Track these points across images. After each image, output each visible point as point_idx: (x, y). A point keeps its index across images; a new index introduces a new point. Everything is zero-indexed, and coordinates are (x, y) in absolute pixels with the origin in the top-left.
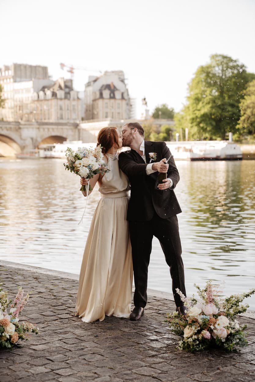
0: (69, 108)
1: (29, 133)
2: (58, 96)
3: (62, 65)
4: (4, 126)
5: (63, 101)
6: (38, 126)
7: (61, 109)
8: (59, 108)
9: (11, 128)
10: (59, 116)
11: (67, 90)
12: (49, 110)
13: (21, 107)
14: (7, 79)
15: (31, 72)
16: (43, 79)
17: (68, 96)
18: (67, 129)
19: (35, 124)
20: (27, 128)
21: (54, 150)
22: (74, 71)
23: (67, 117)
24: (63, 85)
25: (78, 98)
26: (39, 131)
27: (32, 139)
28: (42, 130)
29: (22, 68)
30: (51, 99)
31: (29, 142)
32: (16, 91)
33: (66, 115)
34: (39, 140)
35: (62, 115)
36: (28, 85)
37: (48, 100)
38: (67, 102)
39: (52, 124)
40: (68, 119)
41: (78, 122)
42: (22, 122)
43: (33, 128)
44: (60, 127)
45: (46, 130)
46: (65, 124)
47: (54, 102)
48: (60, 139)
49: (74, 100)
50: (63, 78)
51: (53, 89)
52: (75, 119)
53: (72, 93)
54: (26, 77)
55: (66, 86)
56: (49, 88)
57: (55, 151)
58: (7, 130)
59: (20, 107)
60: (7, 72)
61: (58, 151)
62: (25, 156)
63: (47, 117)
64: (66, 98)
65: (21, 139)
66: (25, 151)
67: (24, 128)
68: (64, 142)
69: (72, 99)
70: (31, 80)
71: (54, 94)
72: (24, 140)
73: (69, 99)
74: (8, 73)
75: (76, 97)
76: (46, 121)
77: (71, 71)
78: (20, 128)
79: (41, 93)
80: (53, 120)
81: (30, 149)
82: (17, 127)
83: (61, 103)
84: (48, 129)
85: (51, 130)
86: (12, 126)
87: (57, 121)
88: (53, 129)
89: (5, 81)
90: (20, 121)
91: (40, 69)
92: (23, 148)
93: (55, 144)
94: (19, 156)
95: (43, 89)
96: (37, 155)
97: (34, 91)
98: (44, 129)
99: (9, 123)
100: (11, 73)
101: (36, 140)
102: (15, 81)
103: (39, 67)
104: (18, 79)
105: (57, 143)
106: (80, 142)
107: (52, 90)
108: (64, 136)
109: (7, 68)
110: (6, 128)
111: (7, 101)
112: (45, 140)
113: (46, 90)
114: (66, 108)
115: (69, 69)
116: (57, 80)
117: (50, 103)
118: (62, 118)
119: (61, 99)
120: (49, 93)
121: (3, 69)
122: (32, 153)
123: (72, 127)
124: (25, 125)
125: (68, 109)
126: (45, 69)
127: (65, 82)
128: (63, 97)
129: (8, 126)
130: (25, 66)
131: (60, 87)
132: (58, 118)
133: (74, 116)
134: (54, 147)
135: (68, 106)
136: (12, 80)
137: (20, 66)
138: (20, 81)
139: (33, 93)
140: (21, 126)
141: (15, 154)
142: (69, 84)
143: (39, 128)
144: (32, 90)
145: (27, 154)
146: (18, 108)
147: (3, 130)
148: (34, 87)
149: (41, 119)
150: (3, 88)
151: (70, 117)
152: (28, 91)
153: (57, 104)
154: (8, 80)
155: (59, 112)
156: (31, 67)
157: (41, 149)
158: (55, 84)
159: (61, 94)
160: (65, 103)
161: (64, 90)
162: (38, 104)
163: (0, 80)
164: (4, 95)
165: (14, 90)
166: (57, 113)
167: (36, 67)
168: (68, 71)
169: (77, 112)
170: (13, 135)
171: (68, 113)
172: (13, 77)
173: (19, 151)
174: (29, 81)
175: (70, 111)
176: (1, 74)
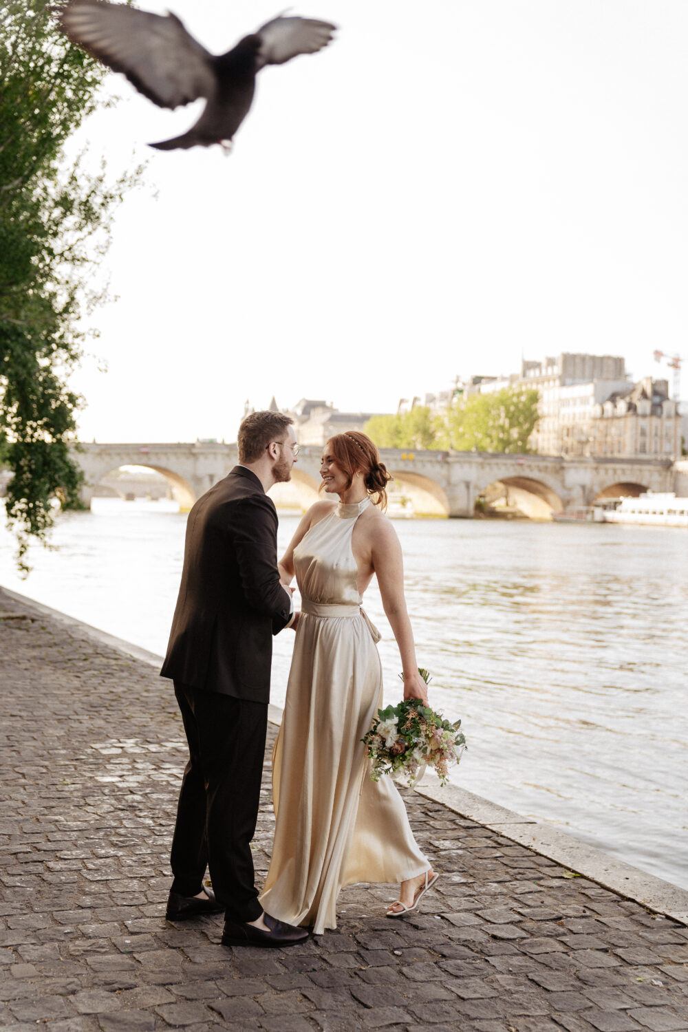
0: (659, 433)
1: (579, 476)
2: (640, 411)
3: (658, 354)
4: (534, 464)
5: (647, 420)
6: (594, 465)
7: (643, 433)
8: (639, 431)
9: (546, 468)
10: (638, 447)
11: (657, 399)
12: (620, 435)
13: (569, 432)
14: (549, 381)
15: (594, 367)
16: (615, 379)
17: (659, 411)
18: (649, 471)
19: (591, 460)
20: (576, 468)
21: (619, 508)
22: (681, 364)
23: (653, 450)
24: (649, 391)
25: (677, 414)
26: (598, 473)
27: (583, 487)
28: (602, 472)
29: (578, 360)
30: (625, 417)
31: (577, 493)
32: (564, 402)
33: (651, 445)
34: (597, 489)
35: (643, 446)
36: (586, 390)
37: (618, 418)
38: (655, 421)
39: (622, 461)
40: (656, 452)
41: (672, 458)
42: (567, 457)
43: (586, 468)
44: (636, 467)
45: (611, 472)
46: (648, 462)
47: (631, 421)
48: (635, 489)
49: (669, 417)
50: (651, 378)
51: (631, 399)
52: (670, 453)
53: (666, 405)
54: (583, 377)
55: (655, 393)
56: (622, 395)
57: (621, 511)
58: (540, 470)
59: (568, 430)
60: (550, 369)
61: (626, 511)
62: (567, 518)
63: (616, 448)
64: (653, 413)
65: (564, 487)
66: (569, 508)
67: (569, 468)
68: (642, 495)
69: (665, 414)
70: (592, 382)
71: (631, 407)
72: (570, 489)
73: (660, 417)
74: (553, 370)
75: (673, 412)
76: (616, 455)
77: (675, 365)
78: (562, 468)
79: (608, 406)
80: (627, 453)
81: (579, 506)
82: (558, 466)
83: (643, 423)
84: (615, 471)
85: (619, 472)
86: (549, 465)
87: (633, 456)
88: (623, 470)
89: (546, 384)
90: (563, 454)
91: (610, 362)
92: (566, 503)
93: (622, 498)
94: (559, 518)
95: (613, 398)
96: (589, 517)
97: (596, 401)
98: (606, 470)
99: (545, 458)
100: (557, 370)
101: (591, 490)
102: (563, 384)
103: (609, 358)
104: (568, 381)
105: (627, 496)
106: (671, 496)
107: (628, 399)
108: (644, 483)
109: (551, 362)
110: (538, 466)
111: (547, 420)
112: (607, 491)
113: (618, 398)
114: (653, 432)
115: (670, 361)
116: (639, 383)
117: (622, 422)
118: (643, 451)
119: (644, 416)
120: (622, 406)
121: (544, 362)
122: (580, 513)
123: (659, 468)
124: (572, 462)
125: (656, 435)
126: (619, 363)
127: (653, 385)
128: (648, 411)
129: (542, 464)
130: (583, 358)
131: (644, 395)
132: (636, 450)
133: (667, 447)
134: (621, 503)
135: (656, 428)
136: (558, 383)
137: (574, 357)
138: (573, 384)
139: (595, 405)
140: (565, 465)
141: (552, 514)
142: (660, 389)
143: (596, 469)
144: (592, 400)
145: (572, 514)
146: (565, 432)
147: (531, 470)
148: (595, 395)
149: (612, 452)
150: (542, 397)
151: (658, 449)
152: (584, 401)
153: (637, 425)
154: (551, 383)
155: (640, 440)
156: (593, 358)
157: (597, 506)
158: (634, 390)
159: (644, 406)
160: (651, 424)
161: (651, 400)
162: (602, 424)
163: (538, 383)
164: (543, 408)
165: (560, 400)
166: (636, 442)
167: (602, 359)
168: (669, 365)
169: (673, 441)
170: (550, 480)
171: (656, 443)
172: (560, 378)
173: (560, 508)
174: (587, 383)
175: (661, 438)
176: (541, 372)
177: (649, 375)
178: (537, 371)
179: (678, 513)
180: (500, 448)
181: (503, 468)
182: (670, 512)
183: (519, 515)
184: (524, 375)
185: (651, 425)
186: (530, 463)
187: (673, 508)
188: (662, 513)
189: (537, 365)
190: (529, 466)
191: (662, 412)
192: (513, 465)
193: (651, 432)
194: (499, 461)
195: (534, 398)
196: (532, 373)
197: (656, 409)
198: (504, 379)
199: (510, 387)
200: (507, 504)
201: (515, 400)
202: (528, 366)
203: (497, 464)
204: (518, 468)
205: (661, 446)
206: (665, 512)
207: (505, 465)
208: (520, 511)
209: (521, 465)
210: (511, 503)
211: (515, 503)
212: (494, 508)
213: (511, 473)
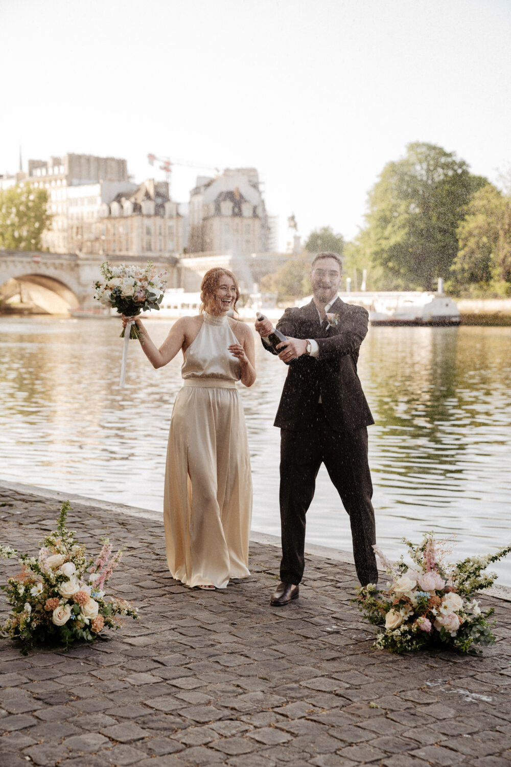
0: (163, 232)
1: (92, 273)
2: (144, 211)
3: (152, 158)
4: (49, 262)
5: (152, 219)
7: (148, 233)
8: (145, 230)
9: (62, 265)
10: (145, 245)
11: (159, 201)
12: (127, 234)
13: (79, 229)
14: (56, 180)
15: (98, 168)
16: (119, 181)
17: (161, 210)
19: (104, 257)
20: (90, 265)
22: (172, 167)
23: (158, 248)
24: (152, 192)
25: (178, 215)
29: (83, 161)
30: (132, 216)
32: (72, 202)
33: (156, 243)
35: (149, 244)
36: (94, 190)
37: (126, 217)
38: (158, 220)
39: (133, 258)
40: (161, 250)
41: (177, 256)
42: (81, 255)
46: (156, 259)
47: (136, 221)
49: (171, 217)
50: (153, 180)
51: (136, 199)
52: (173, 251)
53: (168, 206)
54: (89, 177)
55: (158, 194)
56: (128, 196)
58: (56, 268)
59: (78, 228)
60: (56, 169)
62: (85, 313)
63: (124, 247)
64: (157, 214)
65: (79, 284)
66: (85, 304)
67: (84, 265)
69: (167, 215)
70: (98, 182)
71: (137, 208)
72: (85, 286)
73: (163, 217)
74: (59, 170)
75: (174, 213)
76: (124, 253)
77: (167, 168)
78: (77, 265)
79: (115, 206)
80: (133, 252)
82: (73, 263)
83: (148, 222)
86: (65, 262)
87: (141, 254)
89: (53, 183)
90: (77, 252)
91: (113, 164)
92: (82, 299)
94: (76, 314)
95: (118, 198)
96: (106, 312)
97: (103, 201)
99: (59, 256)
100: (63, 170)
102: (70, 184)
103: (112, 159)
104: (75, 181)
106: (181, 290)
107: (133, 200)
109: (57, 162)
110: (54, 264)
111: (56, 218)
113: (123, 199)
114: (158, 231)
115: (162, 164)
116: (143, 184)
117: (129, 222)
118: (149, 249)
119: (149, 216)
120: (128, 205)
121: (50, 162)
122: (98, 308)
123: (166, 265)
124: (87, 259)
125: (160, 234)
126: (121, 164)
127: (156, 187)
128: (152, 212)
129: (57, 262)
130: (88, 159)
131: (147, 195)
132: (143, 248)
133: (171, 246)
135: (160, 227)
136: (65, 182)
137: (79, 157)
138: (79, 185)
139: (101, 205)
140: (79, 262)
141: (69, 310)
142: (162, 190)
144: (99, 200)
145: (89, 309)
146: (75, 230)
147: (48, 268)
148: (101, 195)
149: (114, 251)
150: (50, 196)
151: (163, 247)
152: (92, 201)
153: (142, 224)
154: (59, 182)
155: (146, 238)
156: (98, 159)
158: (138, 190)
159: (148, 207)
160: (155, 223)
161: (155, 201)
162: (109, 224)
163: (44, 182)
164: (52, 207)
165: (68, 199)
166: (142, 240)
167: (106, 160)
168: (161, 168)
169: (175, 239)
170: (65, 277)
171: (160, 240)
172: (67, 177)
173: (76, 303)
174: (94, 184)
175: (165, 237)
176: (47, 171)
177: (151, 177)
178: (44, 171)
179: (191, 306)
180: (13, 245)
181: (19, 266)
182: (183, 306)
183: (35, 311)
184: (31, 174)
185: (155, 225)
186: (45, 261)
187: (186, 302)
188: (176, 307)
189: (44, 165)
190: (45, 264)
191: (164, 214)
192: (29, 263)
193: (155, 232)
194: (16, 258)
195: (43, 197)
196: (38, 172)
197: (159, 210)
198: (10, 177)
199: (17, 186)
200: (21, 301)
201: (23, 199)
202: (35, 165)
203: (13, 262)
204: (33, 265)
205: (165, 245)
206: (179, 306)
207: (22, 262)
208: (37, 307)
209: (37, 262)
210: (25, 300)
211: (30, 298)
212: (10, 304)
213: (29, 270)
